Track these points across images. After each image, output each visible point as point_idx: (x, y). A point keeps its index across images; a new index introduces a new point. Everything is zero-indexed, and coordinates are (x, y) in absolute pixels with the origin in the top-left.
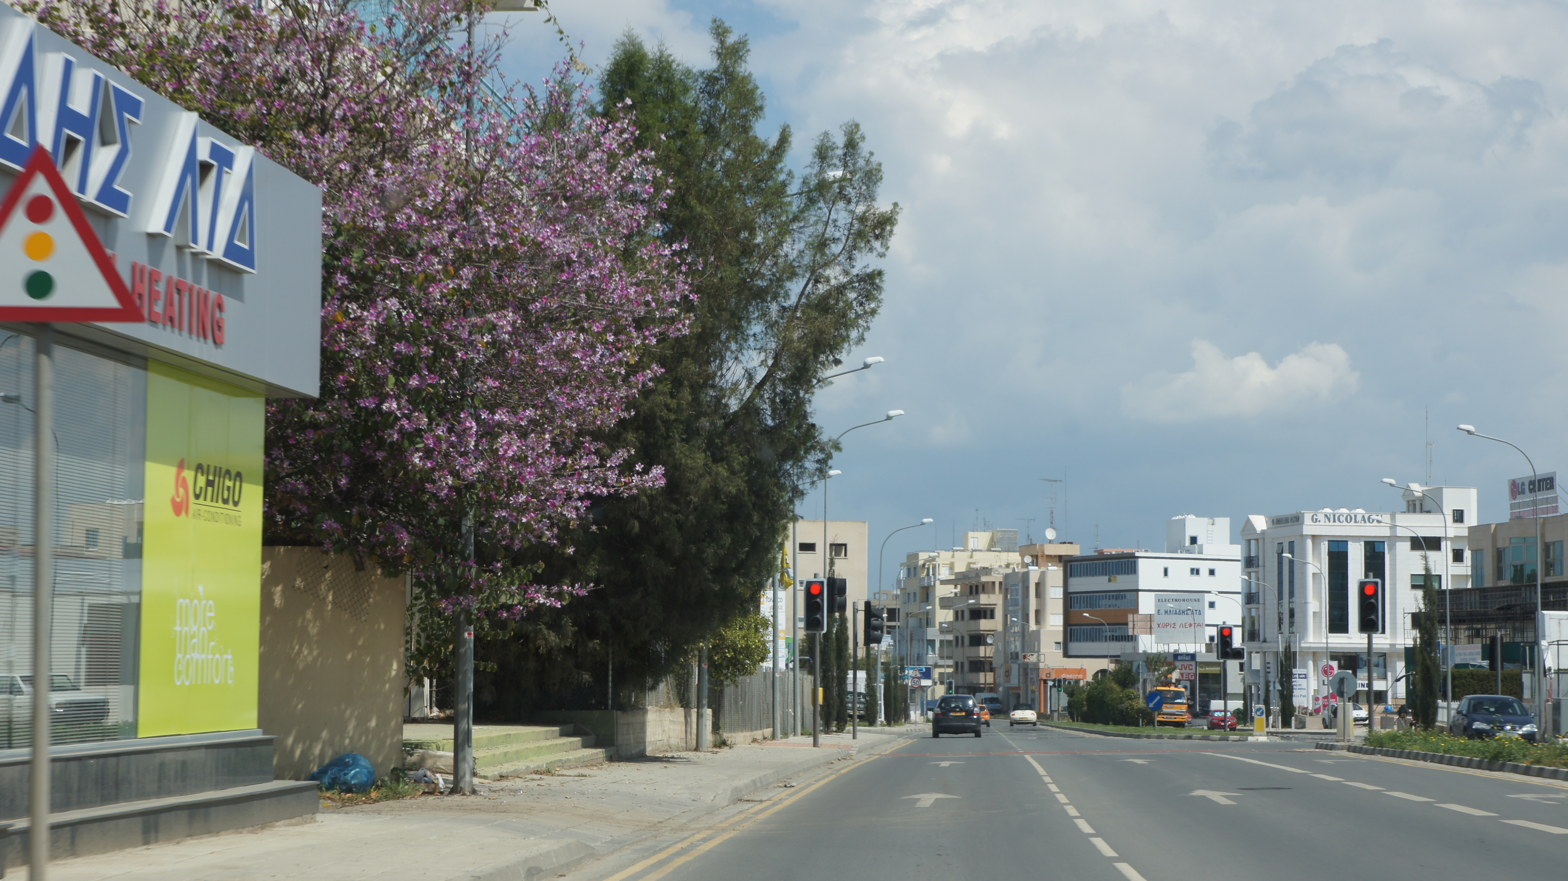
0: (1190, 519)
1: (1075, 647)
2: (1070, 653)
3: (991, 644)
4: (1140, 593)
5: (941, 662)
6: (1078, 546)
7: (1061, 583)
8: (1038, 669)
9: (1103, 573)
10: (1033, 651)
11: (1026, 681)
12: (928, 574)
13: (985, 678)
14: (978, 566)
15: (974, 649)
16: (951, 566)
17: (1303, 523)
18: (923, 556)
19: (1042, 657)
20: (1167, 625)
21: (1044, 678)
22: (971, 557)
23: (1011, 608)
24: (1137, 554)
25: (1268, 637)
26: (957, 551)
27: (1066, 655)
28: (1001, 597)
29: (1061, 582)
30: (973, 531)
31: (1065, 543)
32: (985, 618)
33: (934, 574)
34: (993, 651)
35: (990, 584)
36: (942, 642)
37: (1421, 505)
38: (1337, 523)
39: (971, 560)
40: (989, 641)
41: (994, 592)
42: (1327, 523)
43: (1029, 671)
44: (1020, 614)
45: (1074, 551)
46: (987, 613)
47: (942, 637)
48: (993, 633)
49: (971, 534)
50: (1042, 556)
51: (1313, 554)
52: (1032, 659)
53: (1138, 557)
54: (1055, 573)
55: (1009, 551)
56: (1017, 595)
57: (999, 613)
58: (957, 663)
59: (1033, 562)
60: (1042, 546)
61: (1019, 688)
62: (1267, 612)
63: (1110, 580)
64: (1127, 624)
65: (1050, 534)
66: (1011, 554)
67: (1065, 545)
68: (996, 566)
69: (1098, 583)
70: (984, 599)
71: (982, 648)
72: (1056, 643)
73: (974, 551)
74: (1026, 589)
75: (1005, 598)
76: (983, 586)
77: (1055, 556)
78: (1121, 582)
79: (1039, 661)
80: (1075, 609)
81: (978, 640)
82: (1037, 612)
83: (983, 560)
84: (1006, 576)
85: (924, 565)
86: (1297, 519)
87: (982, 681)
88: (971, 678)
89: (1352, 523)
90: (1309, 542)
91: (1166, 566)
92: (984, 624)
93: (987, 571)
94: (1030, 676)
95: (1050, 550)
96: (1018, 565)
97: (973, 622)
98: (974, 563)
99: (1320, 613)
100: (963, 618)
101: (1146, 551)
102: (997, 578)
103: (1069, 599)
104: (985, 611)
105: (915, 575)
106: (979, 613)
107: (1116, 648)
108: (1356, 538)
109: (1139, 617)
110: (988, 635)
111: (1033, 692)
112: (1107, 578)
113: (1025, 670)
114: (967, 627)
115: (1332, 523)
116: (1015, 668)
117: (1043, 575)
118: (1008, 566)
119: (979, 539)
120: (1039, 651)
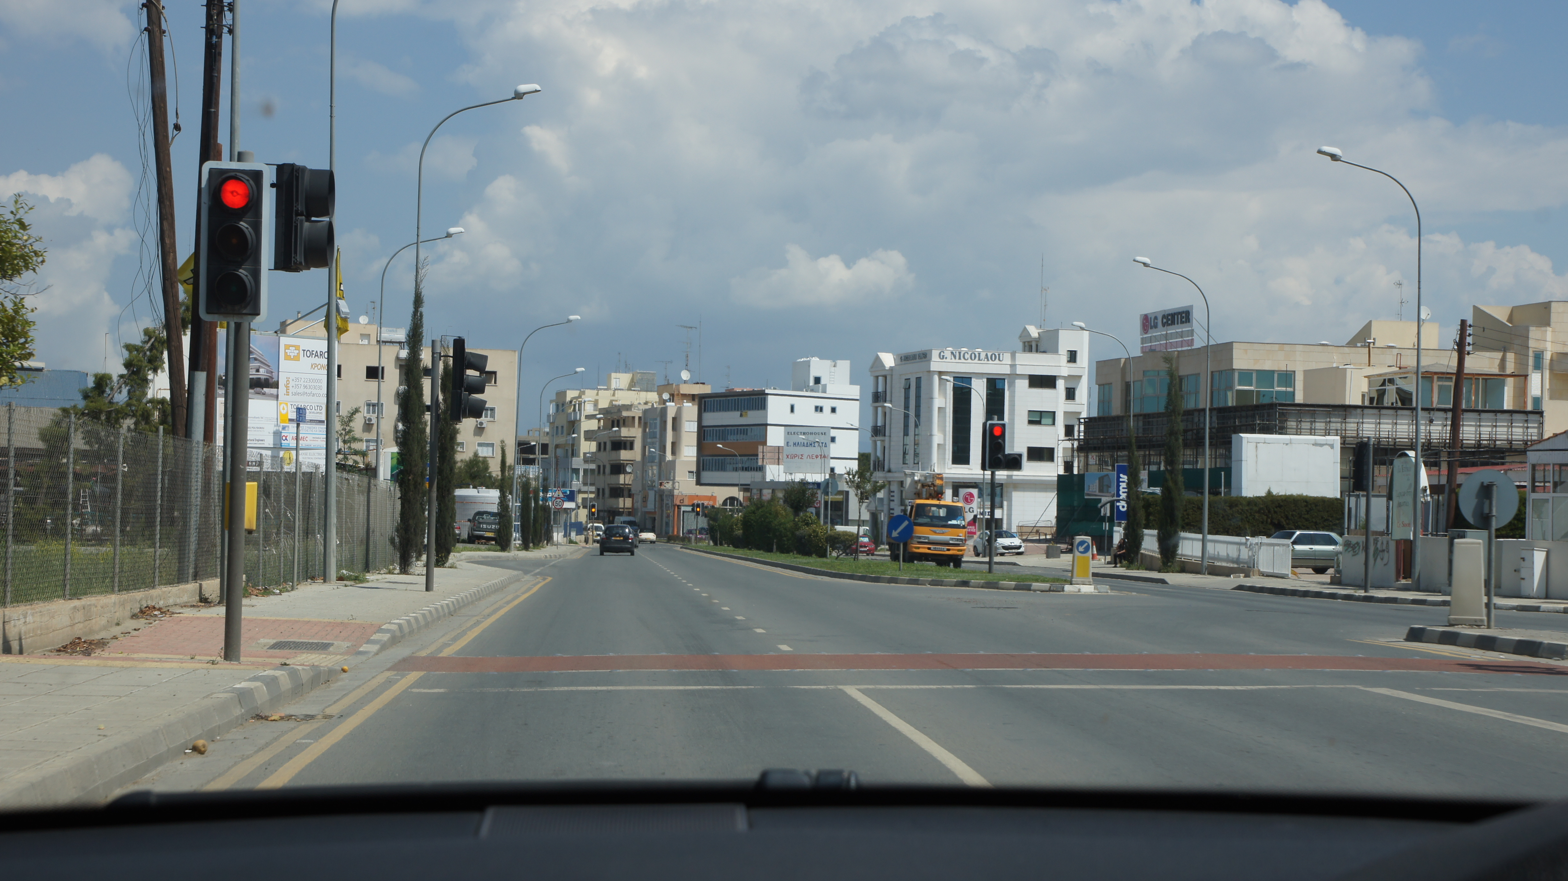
0: (815, 360)
1: (707, 476)
2: (703, 481)
3: (630, 473)
4: (768, 427)
5: (585, 489)
6: (710, 386)
7: (696, 418)
8: (673, 496)
9: (736, 409)
10: (668, 479)
11: (662, 507)
12: (574, 410)
13: (624, 503)
14: (620, 403)
15: (614, 477)
16: (596, 403)
17: (930, 360)
18: (571, 394)
19: (677, 484)
20: (795, 456)
21: (678, 503)
22: (614, 395)
23: (649, 440)
24: (767, 391)
25: (893, 467)
26: (601, 389)
27: (699, 483)
28: (640, 430)
29: (695, 416)
30: (616, 372)
31: (698, 383)
32: (625, 449)
33: (580, 410)
34: (632, 478)
35: (631, 419)
36: (585, 471)
37: (1037, 345)
38: (963, 360)
39: (613, 398)
40: (628, 469)
41: (634, 426)
42: (953, 360)
43: (665, 498)
44: (657, 445)
45: (706, 390)
46: (628, 445)
47: (587, 466)
48: (632, 462)
49: (613, 375)
50: (678, 395)
51: (939, 389)
52: (668, 486)
53: (768, 394)
54: (690, 410)
55: (647, 391)
56: (655, 428)
57: (638, 445)
58: (598, 490)
59: (670, 399)
60: (678, 386)
61: (655, 513)
62: (892, 443)
63: (741, 415)
64: (757, 455)
65: (685, 375)
66: (649, 393)
67: (698, 385)
68: (636, 403)
69: (731, 418)
70: (625, 432)
71: (622, 477)
72: (689, 472)
73: (615, 389)
74: (664, 422)
75: (644, 431)
76: (624, 420)
77: (689, 394)
78: (752, 417)
79: (674, 488)
80: (708, 441)
81: (618, 468)
82: (674, 444)
83: (624, 398)
84: (645, 412)
85: (571, 402)
86: (925, 356)
87: (621, 505)
88: (611, 502)
89: (976, 361)
90: (936, 378)
91: (792, 403)
92: (624, 455)
93: (628, 407)
94: (665, 502)
95: (686, 389)
96: (656, 402)
97: (614, 453)
98: (616, 401)
99: (945, 445)
100: (605, 449)
101: (775, 389)
102: (637, 413)
103: (703, 432)
104: (625, 443)
105: (563, 410)
106: (620, 445)
107: (746, 477)
108: (979, 375)
109: (768, 448)
110: (627, 464)
111: (668, 516)
112: (739, 413)
113: (661, 496)
114: (608, 457)
115: (957, 360)
116: (651, 495)
117: (679, 411)
118: (646, 403)
119: (620, 380)
120: (674, 479)
